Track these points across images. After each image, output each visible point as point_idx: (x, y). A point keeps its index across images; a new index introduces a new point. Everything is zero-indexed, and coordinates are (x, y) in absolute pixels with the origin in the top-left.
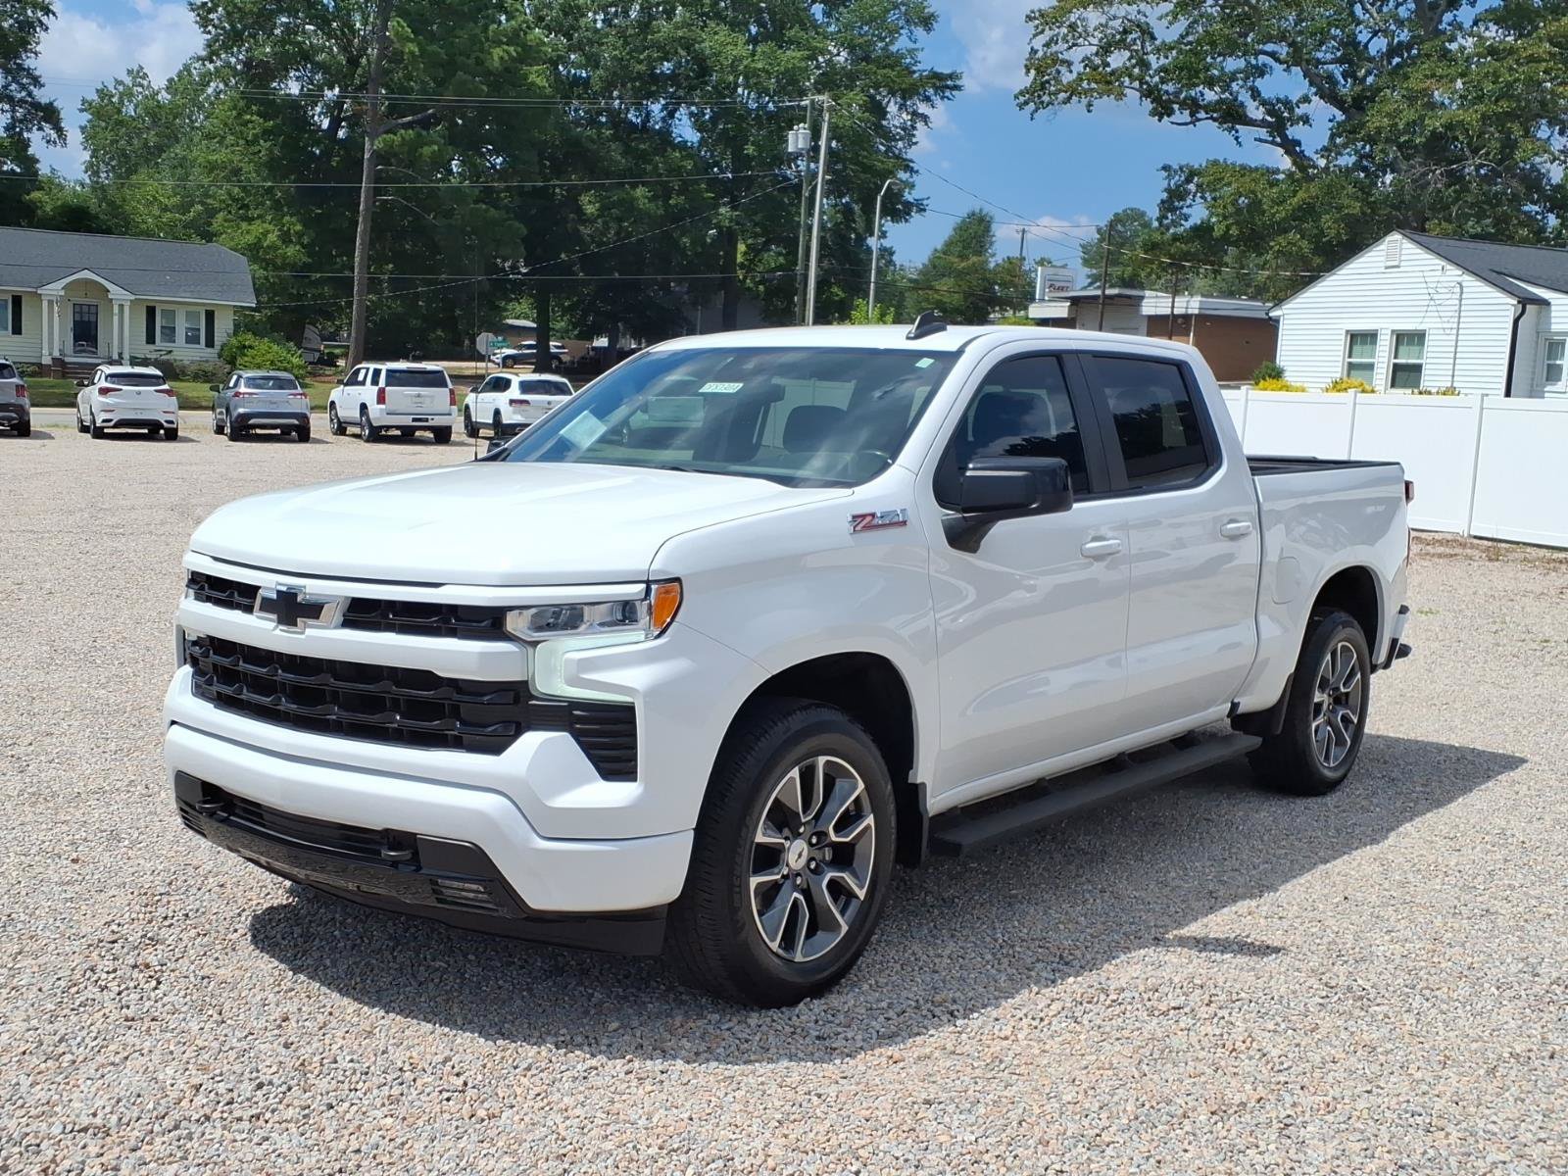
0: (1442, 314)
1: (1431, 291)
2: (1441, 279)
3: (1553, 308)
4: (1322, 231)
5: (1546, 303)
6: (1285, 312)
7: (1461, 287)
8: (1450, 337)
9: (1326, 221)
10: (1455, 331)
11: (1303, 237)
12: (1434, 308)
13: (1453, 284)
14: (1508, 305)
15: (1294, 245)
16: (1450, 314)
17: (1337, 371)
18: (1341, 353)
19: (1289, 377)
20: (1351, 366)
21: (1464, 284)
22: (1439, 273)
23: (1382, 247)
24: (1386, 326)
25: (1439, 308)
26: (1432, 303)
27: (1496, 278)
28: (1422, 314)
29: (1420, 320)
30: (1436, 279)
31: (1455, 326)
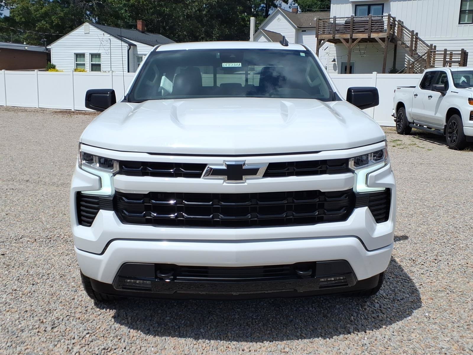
0: (105, 48)
1: (101, 41)
2: (103, 37)
3: (137, 47)
4: (52, 21)
5: (136, 46)
6: (52, 47)
7: (110, 40)
8: (108, 56)
9: (53, 18)
10: (110, 54)
11: (46, 23)
12: (102, 47)
13: (108, 39)
14: (125, 46)
15: (44, 25)
16: (108, 48)
17: (73, 66)
18: (74, 60)
19: (57, 68)
20: (77, 65)
21: (111, 39)
22: (103, 36)
23: (82, 27)
24: (87, 52)
25: (104, 47)
26: (101, 45)
27: (120, 37)
28: (99, 48)
29: (98, 50)
30: (102, 37)
31: (110, 52)
